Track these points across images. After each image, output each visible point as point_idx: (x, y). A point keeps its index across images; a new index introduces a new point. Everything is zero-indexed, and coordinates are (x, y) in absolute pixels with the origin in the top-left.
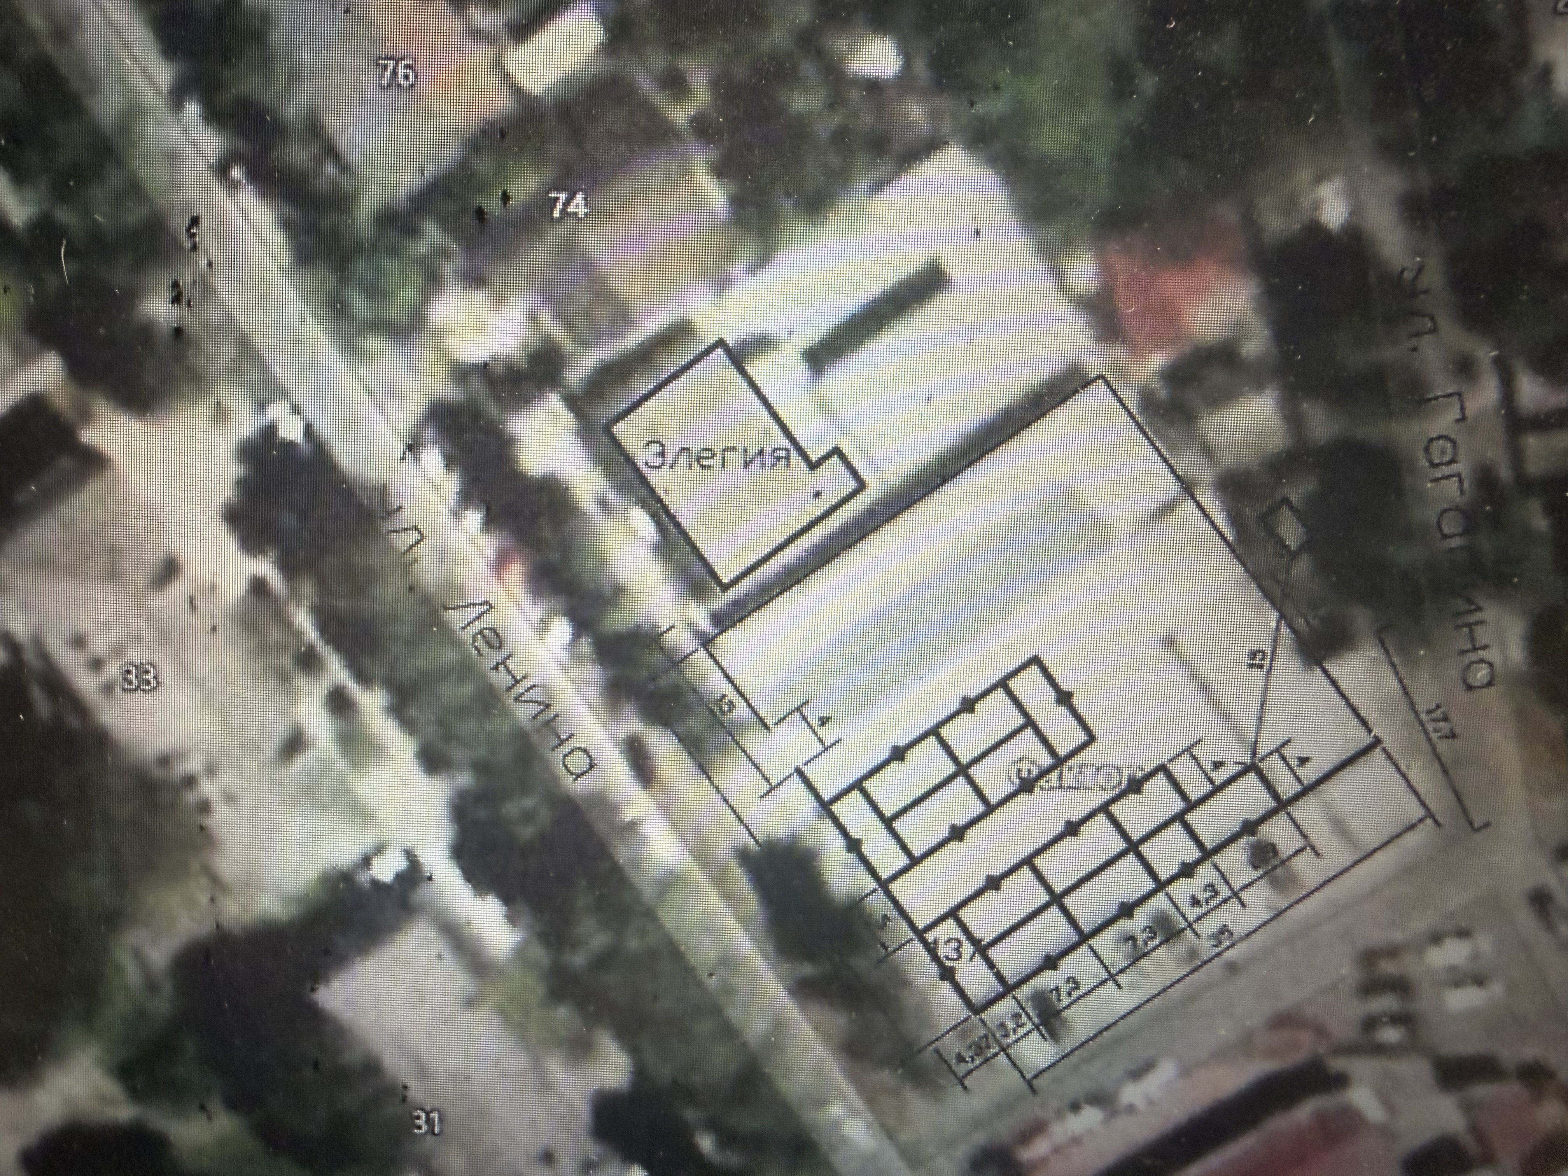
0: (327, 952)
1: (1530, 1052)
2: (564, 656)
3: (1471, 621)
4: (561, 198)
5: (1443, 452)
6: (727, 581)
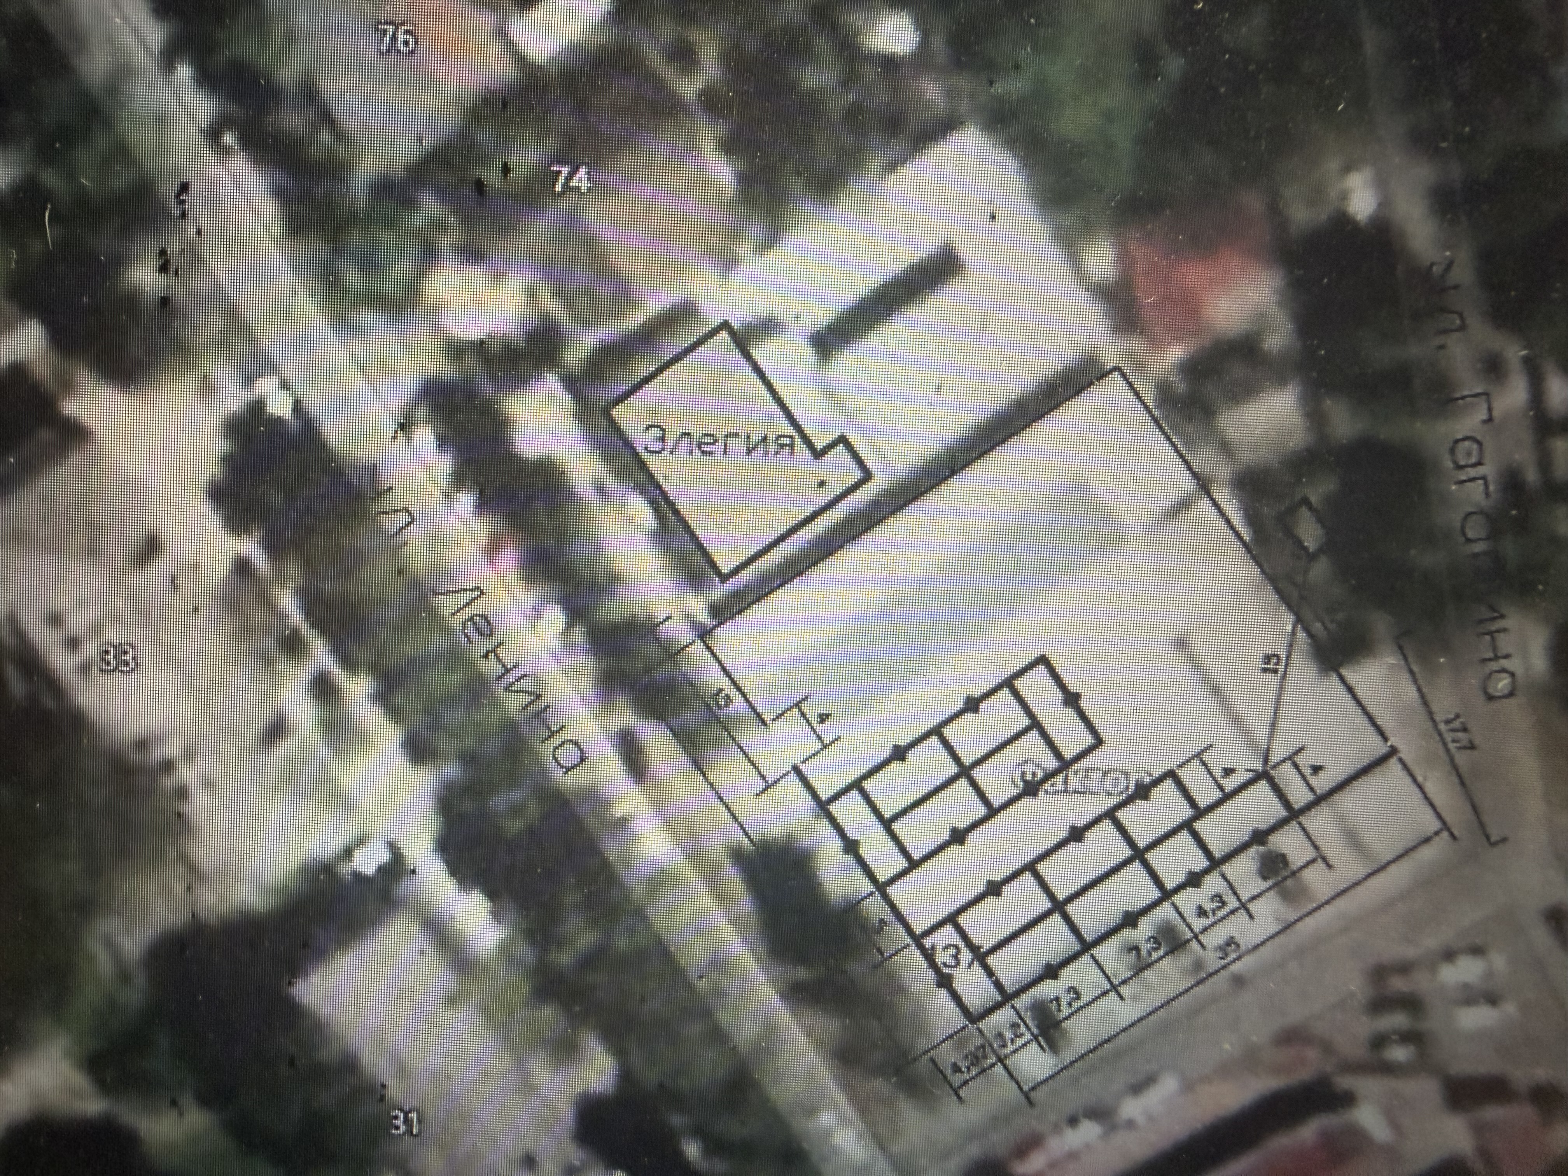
0: (305, 945)
1: (1541, 1074)
2: (555, 644)
3: (1493, 628)
4: (563, 172)
5: (1469, 454)
6: (726, 571)
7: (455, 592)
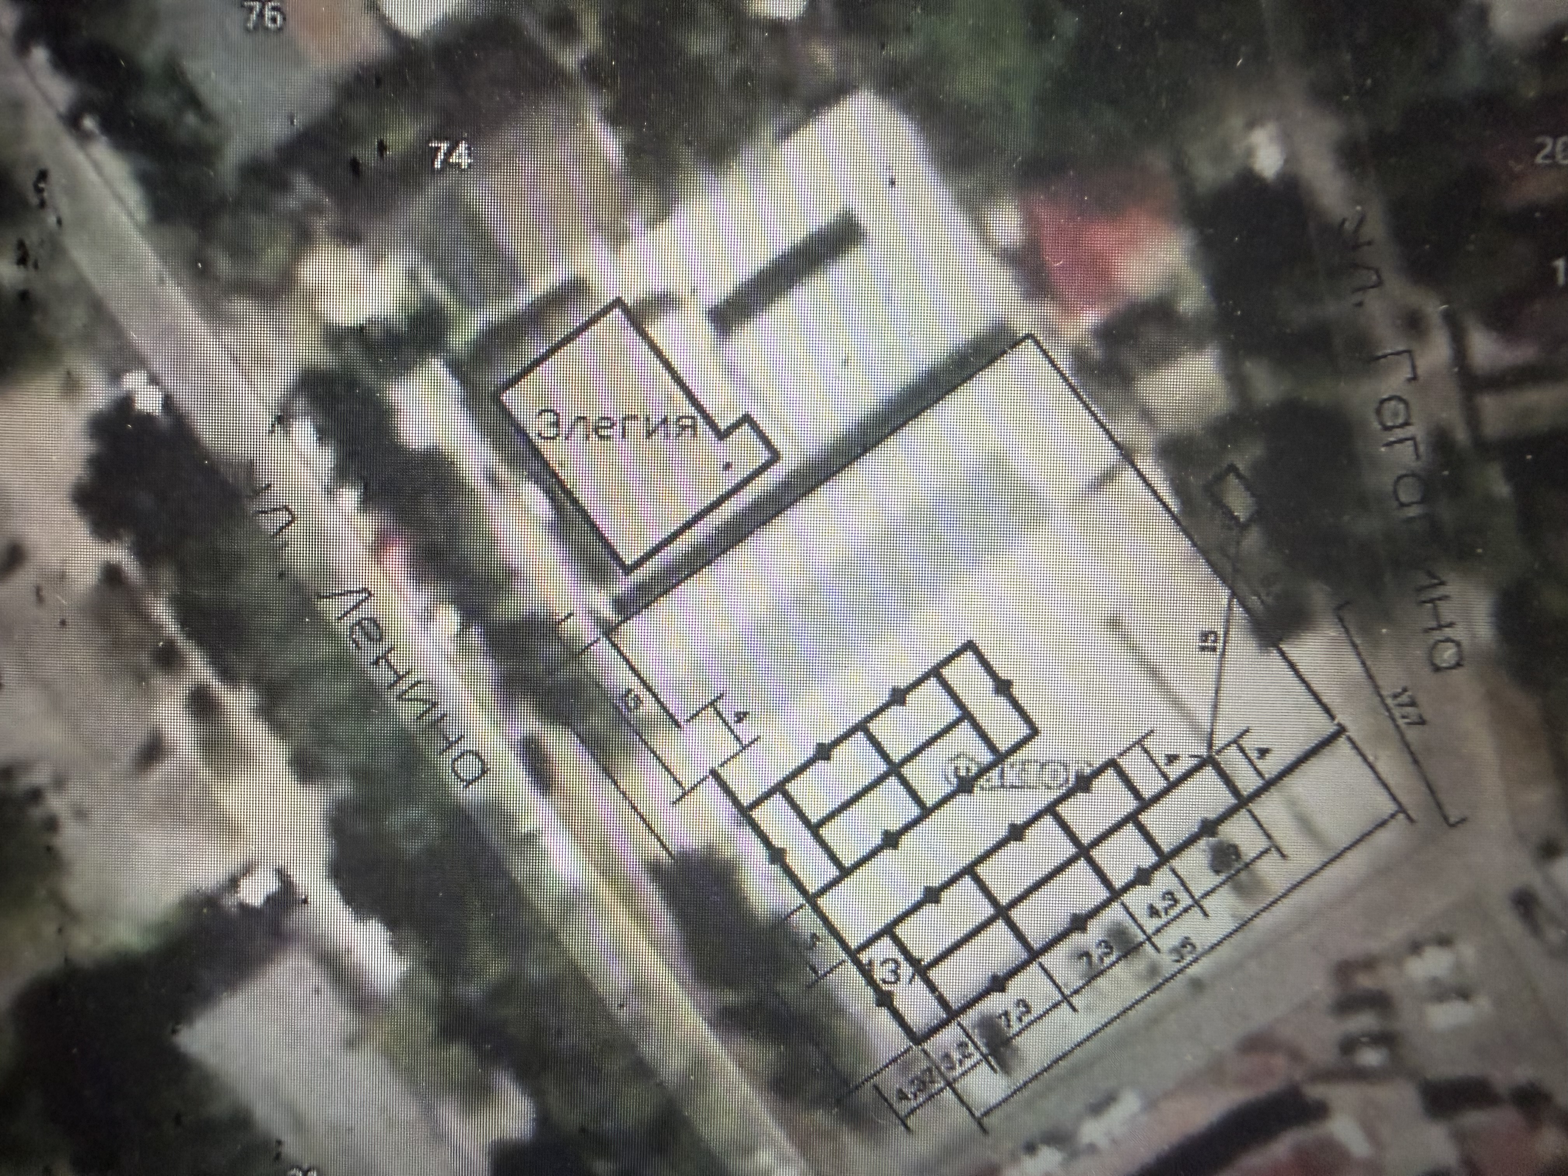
0: (190, 988)
1: (1522, 1074)
3: (1434, 596)
4: (442, 148)
5: (1396, 415)
6: (630, 563)
7: (341, 594)
